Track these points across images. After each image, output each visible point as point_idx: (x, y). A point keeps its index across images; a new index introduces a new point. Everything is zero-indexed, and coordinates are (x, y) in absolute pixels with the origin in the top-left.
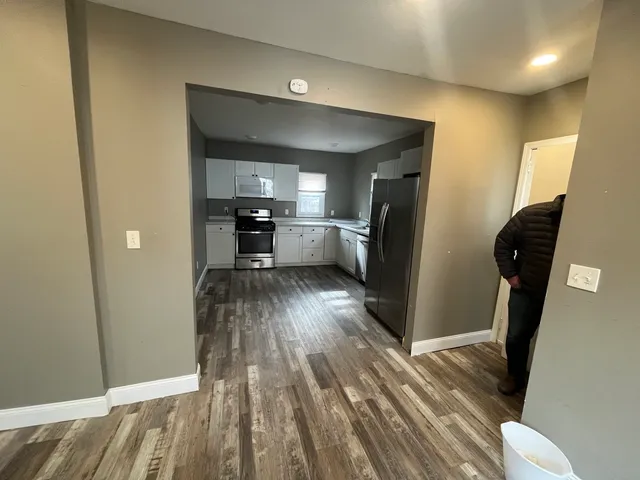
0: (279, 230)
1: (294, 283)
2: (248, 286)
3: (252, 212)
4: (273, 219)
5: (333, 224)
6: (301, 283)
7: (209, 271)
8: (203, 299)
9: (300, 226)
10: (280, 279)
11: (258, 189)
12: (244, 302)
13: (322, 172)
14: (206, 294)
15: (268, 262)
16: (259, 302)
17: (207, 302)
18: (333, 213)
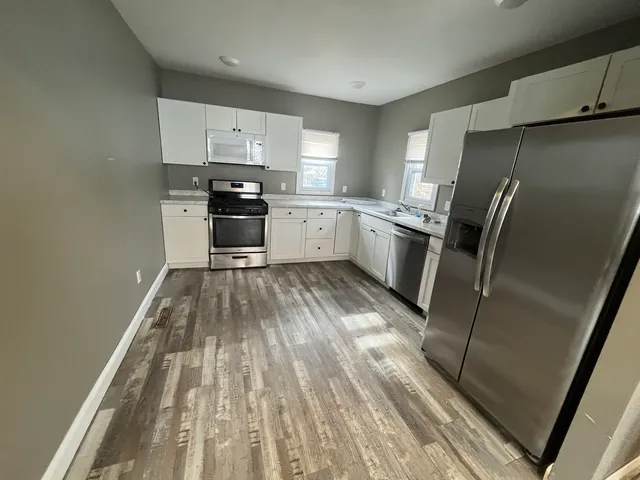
0: (273, 212)
1: (298, 297)
2: (227, 304)
3: (233, 186)
4: (264, 197)
5: (348, 206)
6: (308, 296)
7: (171, 272)
8: (148, 339)
9: (303, 208)
10: (276, 287)
11: (242, 150)
12: (218, 346)
13: (333, 131)
14: (154, 326)
15: (256, 260)
16: (244, 345)
17: (152, 346)
18: (345, 189)
